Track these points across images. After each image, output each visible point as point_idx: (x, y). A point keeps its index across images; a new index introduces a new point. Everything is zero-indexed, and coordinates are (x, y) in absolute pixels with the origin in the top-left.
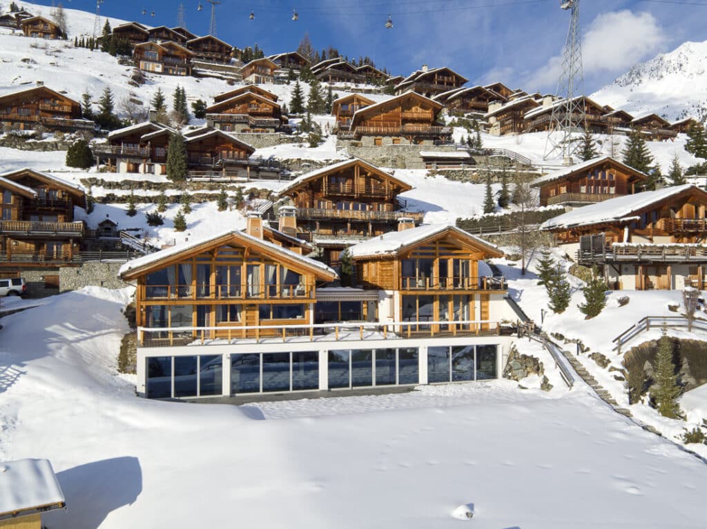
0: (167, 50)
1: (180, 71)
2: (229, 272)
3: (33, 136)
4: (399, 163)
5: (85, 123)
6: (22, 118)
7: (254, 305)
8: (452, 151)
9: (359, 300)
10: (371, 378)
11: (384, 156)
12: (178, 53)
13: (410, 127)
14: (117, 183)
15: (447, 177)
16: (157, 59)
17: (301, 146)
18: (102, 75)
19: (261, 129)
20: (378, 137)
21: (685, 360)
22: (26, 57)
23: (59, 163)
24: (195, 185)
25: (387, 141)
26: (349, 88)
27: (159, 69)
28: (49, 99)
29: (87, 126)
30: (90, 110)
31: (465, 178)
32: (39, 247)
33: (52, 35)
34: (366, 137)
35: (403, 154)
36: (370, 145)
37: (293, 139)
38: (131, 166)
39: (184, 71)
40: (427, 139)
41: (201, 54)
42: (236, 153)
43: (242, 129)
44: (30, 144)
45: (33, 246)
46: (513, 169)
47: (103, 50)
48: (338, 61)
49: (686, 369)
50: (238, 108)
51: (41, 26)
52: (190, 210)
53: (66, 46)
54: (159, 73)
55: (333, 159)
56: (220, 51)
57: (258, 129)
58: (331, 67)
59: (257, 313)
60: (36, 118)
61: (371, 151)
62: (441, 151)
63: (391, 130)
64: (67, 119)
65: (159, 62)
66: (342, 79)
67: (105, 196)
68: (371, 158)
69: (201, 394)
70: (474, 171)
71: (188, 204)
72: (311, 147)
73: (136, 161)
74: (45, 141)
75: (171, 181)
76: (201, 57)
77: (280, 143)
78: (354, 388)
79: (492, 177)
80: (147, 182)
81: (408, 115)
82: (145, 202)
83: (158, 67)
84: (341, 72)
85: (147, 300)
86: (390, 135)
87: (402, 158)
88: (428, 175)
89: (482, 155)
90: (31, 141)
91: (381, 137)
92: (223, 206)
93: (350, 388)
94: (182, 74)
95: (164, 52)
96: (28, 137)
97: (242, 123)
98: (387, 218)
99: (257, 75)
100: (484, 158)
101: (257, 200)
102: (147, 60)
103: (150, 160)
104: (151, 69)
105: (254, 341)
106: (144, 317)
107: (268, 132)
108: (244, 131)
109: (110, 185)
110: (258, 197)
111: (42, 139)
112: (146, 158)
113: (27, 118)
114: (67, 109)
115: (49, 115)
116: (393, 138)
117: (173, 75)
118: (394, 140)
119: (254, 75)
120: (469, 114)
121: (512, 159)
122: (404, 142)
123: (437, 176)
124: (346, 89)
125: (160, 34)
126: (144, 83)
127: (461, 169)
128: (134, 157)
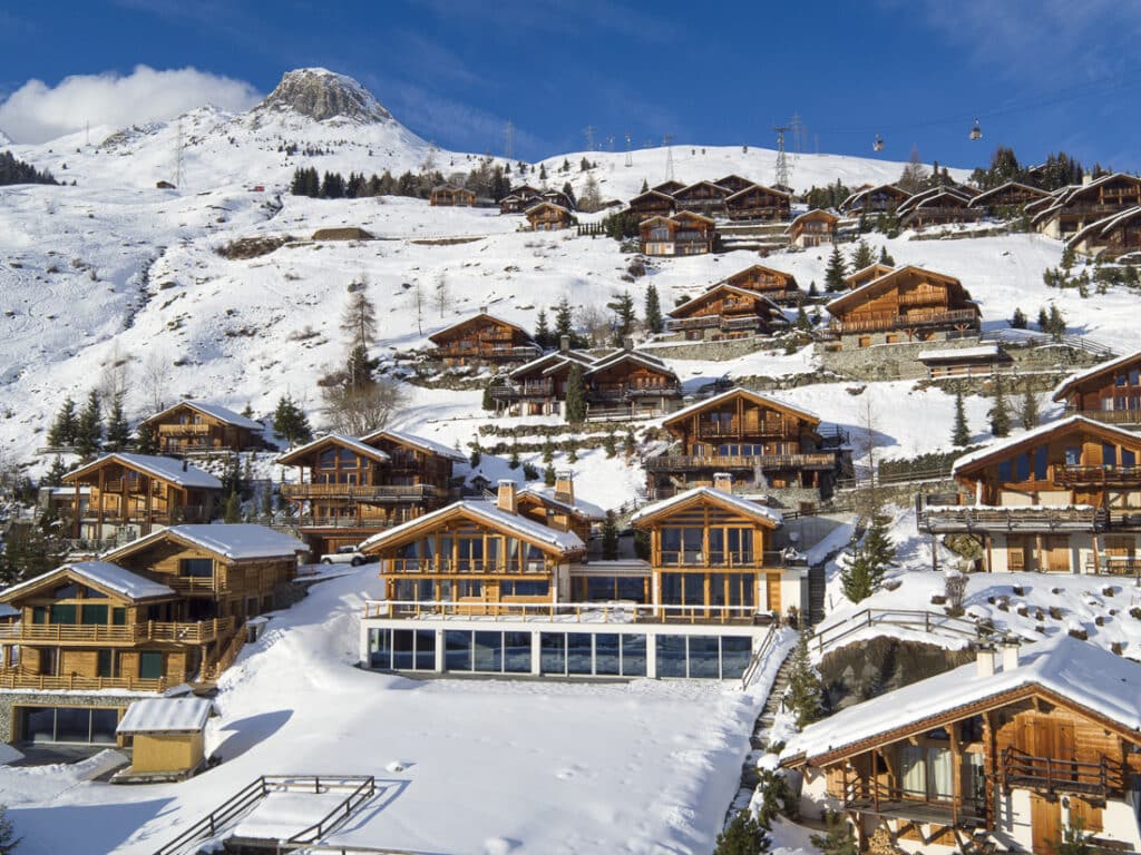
0: (679, 224)
1: (699, 247)
2: (471, 545)
3: (468, 374)
4: (889, 371)
5: (525, 351)
6: (463, 352)
7: (493, 581)
8: (971, 346)
9: (641, 575)
10: (590, 665)
11: (870, 362)
12: (694, 225)
13: (914, 316)
14: (511, 430)
15: (945, 389)
16: (668, 237)
17: (774, 354)
18: (590, 274)
19: (737, 333)
20: (865, 335)
21: (900, 668)
22: (509, 265)
23: (474, 405)
24: (592, 426)
25: (878, 339)
26: (949, 233)
27: (671, 251)
28: (490, 326)
29: (527, 354)
30: (546, 330)
31: (972, 389)
32: (388, 513)
33: (560, 223)
34: (847, 337)
35: (896, 358)
36: (854, 347)
37: (772, 343)
38: (535, 406)
39: (703, 247)
40: (938, 330)
41: (745, 213)
42: (654, 380)
43: (713, 334)
44: (463, 383)
45: (384, 510)
46: (1058, 368)
47: (609, 235)
48: (936, 193)
49: (897, 679)
50: (711, 307)
51: (547, 214)
52: (576, 459)
53: (566, 238)
54: (669, 256)
55: (794, 374)
56: (773, 203)
57: (733, 333)
58: (924, 205)
59: (497, 588)
60: (476, 350)
61: (852, 357)
62: (954, 348)
63: (880, 323)
64: (507, 348)
65: (670, 241)
66: (940, 221)
67: (495, 446)
68: (852, 367)
69: (417, 668)
70: (988, 378)
71: (574, 452)
72: (786, 354)
73: (540, 400)
74: (479, 377)
75: (568, 423)
76: (746, 218)
77: (755, 350)
78: (572, 675)
79: (1018, 383)
80: (541, 426)
81: (909, 298)
82: (535, 451)
83: (669, 247)
84: (936, 210)
85: (396, 573)
86: (882, 330)
87: (894, 364)
88: (915, 388)
89: (1024, 347)
90: (465, 379)
91: (868, 335)
92: (612, 453)
93: (566, 675)
94: (702, 251)
95: (675, 226)
96: (462, 375)
97: (713, 327)
98: (779, 464)
99: (807, 236)
100: (1027, 351)
101: (655, 443)
102: (656, 241)
103: (555, 398)
104: (660, 252)
105: (493, 618)
106: (393, 589)
107: (746, 336)
108: (715, 338)
109: (504, 433)
110: (656, 438)
111: (477, 375)
112: (550, 397)
113: (468, 352)
114: (507, 336)
115: (490, 345)
116: (887, 334)
117: (689, 255)
118: (888, 338)
119: (803, 236)
120: (1126, 256)
121: (1075, 348)
122: (903, 338)
123: (930, 389)
124: (943, 235)
125: (698, 193)
126: (644, 274)
127: (966, 375)
128: (536, 396)
